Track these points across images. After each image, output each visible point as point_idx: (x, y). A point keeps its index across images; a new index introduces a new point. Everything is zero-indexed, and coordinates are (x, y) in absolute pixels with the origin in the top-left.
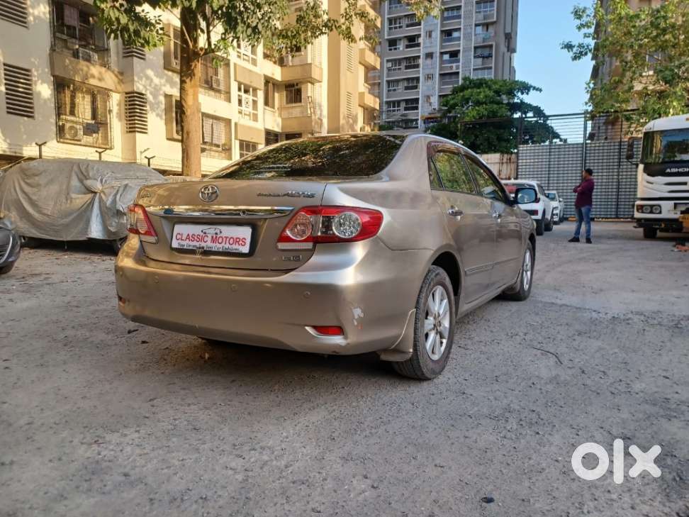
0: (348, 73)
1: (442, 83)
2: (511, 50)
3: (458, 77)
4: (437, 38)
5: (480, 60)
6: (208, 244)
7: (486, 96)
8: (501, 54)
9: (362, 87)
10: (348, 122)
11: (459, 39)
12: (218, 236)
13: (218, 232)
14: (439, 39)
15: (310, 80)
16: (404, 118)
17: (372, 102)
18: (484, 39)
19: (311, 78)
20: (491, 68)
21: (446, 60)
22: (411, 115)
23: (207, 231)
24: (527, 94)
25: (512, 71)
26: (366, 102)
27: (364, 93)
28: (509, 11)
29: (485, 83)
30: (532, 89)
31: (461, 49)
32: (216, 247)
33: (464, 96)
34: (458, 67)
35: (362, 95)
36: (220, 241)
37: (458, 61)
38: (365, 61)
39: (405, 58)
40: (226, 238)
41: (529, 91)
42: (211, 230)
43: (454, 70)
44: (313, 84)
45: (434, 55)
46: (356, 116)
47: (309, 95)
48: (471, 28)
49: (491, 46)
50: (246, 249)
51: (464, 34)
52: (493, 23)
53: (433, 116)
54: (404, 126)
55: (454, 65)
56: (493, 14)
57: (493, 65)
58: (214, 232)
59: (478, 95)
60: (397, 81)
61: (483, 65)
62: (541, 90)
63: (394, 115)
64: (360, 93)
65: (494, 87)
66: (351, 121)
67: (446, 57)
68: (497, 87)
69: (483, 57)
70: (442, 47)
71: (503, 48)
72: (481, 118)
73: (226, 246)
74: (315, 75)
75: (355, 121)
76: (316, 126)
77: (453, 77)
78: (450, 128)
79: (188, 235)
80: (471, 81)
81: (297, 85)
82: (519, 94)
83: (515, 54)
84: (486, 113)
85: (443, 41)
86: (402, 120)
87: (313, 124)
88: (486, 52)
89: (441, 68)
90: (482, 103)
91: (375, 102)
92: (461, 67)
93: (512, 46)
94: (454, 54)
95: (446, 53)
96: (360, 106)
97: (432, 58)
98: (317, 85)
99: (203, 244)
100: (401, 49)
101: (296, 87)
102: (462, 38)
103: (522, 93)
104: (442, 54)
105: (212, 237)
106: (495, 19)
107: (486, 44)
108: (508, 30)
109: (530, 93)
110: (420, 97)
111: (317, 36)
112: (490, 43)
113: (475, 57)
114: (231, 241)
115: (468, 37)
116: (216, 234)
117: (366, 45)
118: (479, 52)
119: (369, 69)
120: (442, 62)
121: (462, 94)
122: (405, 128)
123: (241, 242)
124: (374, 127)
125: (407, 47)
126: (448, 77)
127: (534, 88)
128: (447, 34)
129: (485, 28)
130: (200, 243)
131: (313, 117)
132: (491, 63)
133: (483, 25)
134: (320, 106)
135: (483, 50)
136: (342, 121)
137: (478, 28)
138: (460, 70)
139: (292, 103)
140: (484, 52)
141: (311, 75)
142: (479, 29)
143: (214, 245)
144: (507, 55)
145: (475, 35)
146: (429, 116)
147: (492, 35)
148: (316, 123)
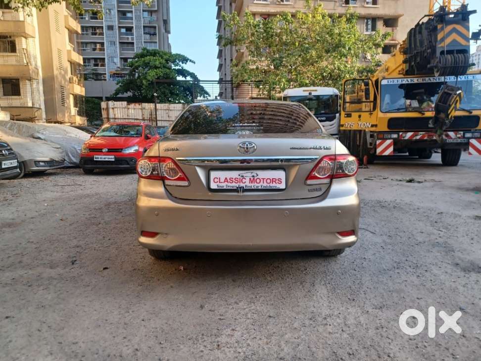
0: (57, 34)
1: (122, 49)
2: (168, 31)
3: (134, 46)
4: (115, 15)
5: (148, 36)
6: (247, 184)
7: (160, 63)
8: (162, 34)
9: (69, 46)
10: (60, 73)
11: (131, 18)
12: (256, 178)
13: (255, 175)
14: (117, 16)
15: (24, 34)
16: (94, 72)
17: (77, 58)
18: (149, 21)
19: (25, 33)
20: (156, 42)
21: (123, 33)
22: (100, 69)
23: (244, 175)
24: (186, 64)
25: (169, 46)
26: (72, 58)
27: (70, 51)
28: (165, 5)
29: (158, 54)
30: (189, 61)
31: (134, 26)
32: (254, 185)
33: (144, 61)
34: (133, 39)
35: (69, 52)
36: (258, 181)
37: (132, 35)
38: (69, 26)
39: (91, 27)
40: (263, 179)
41: (187, 62)
42: (248, 174)
43: (130, 41)
44: (26, 38)
45: (114, 28)
46: (67, 69)
47: (23, 47)
48: (140, 12)
49: (155, 27)
50: (283, 186)
51: (135, 16)
52: (155, 11)
53: (118, 72)
54: (95, 78)
55: (130, 37)
56: (155, 5)
57: (157, 41)
58: (251, 175)
59: (155, 62)
60: (87, 43)
61: (150, 39)
62: (194, 63)
63: (87, 69)
64: (68, 50)
65: (165, 57)
66: (63, 72)
67: (123, 30)
68: (167, 57)
69: (150, 34)
70: (119, 23)
71: (163, 31)
72: (158, 78)
73: (265, 185)
74: (28, 30)
75: (66, 72)
76: (34, 74)
77: (130, 45)
78: (136, 82)
79: (226, 178)
80: (148, 51)
81: (10, 37)
82: (181, 63)
83: (169, 35)
84: (162, 74)
85: (119, 18)
86: (93, 74)
87: (31, 72)
88: (152, 31)
89: (120, 38)
90: (159, 68)
91: (80, 59)
92: (135, 38)
93: (167, 30)
94: (129, 29)
95: (123, 27)
96: (68, 61)
97: (113, 30)
98: (30, 40)
99: (242, 185)
100: (87, 19)
101: (9, 39)
102: (134, 18)
103: (183, 63)
104: (120, 28)
105: (250, 179)
106: (156, 9)
107: (151, 25)
108: (165, 18)
109: (187, 63)
110: (106, 57)
111: (51, 3)
112: (155, 25)
113: (144, 33)
114: (269, 181)
115: (138, 18)
116: (253, 176)
117: (68, 13)
118: (147, 30)
119: (71, 32)
120: (120, 34)
121: (143, 59)
122: (95, 80)
123: (277, 181)
124: (80, 78)
125: (92, 18)
126: (126, 45)
127: (190, 61)
128: (123, 14)
129: (150, 14)
130: (239, 184)
131: (30, 67)
132: (156, 39)
133: (148, 11)
134: (35, 58)
135: (149, 29)
136: (56, 72)
137: (144, 13)
138: (135, 41)
139: (7, 52)
140: (150, 30)
141: (25, 31)
142: (146, 14)
143: (253, 185)
144: (166, 34)
145: (143, 18)
146: (115, 72)
147: (155, 19)
148: (33, 71)
